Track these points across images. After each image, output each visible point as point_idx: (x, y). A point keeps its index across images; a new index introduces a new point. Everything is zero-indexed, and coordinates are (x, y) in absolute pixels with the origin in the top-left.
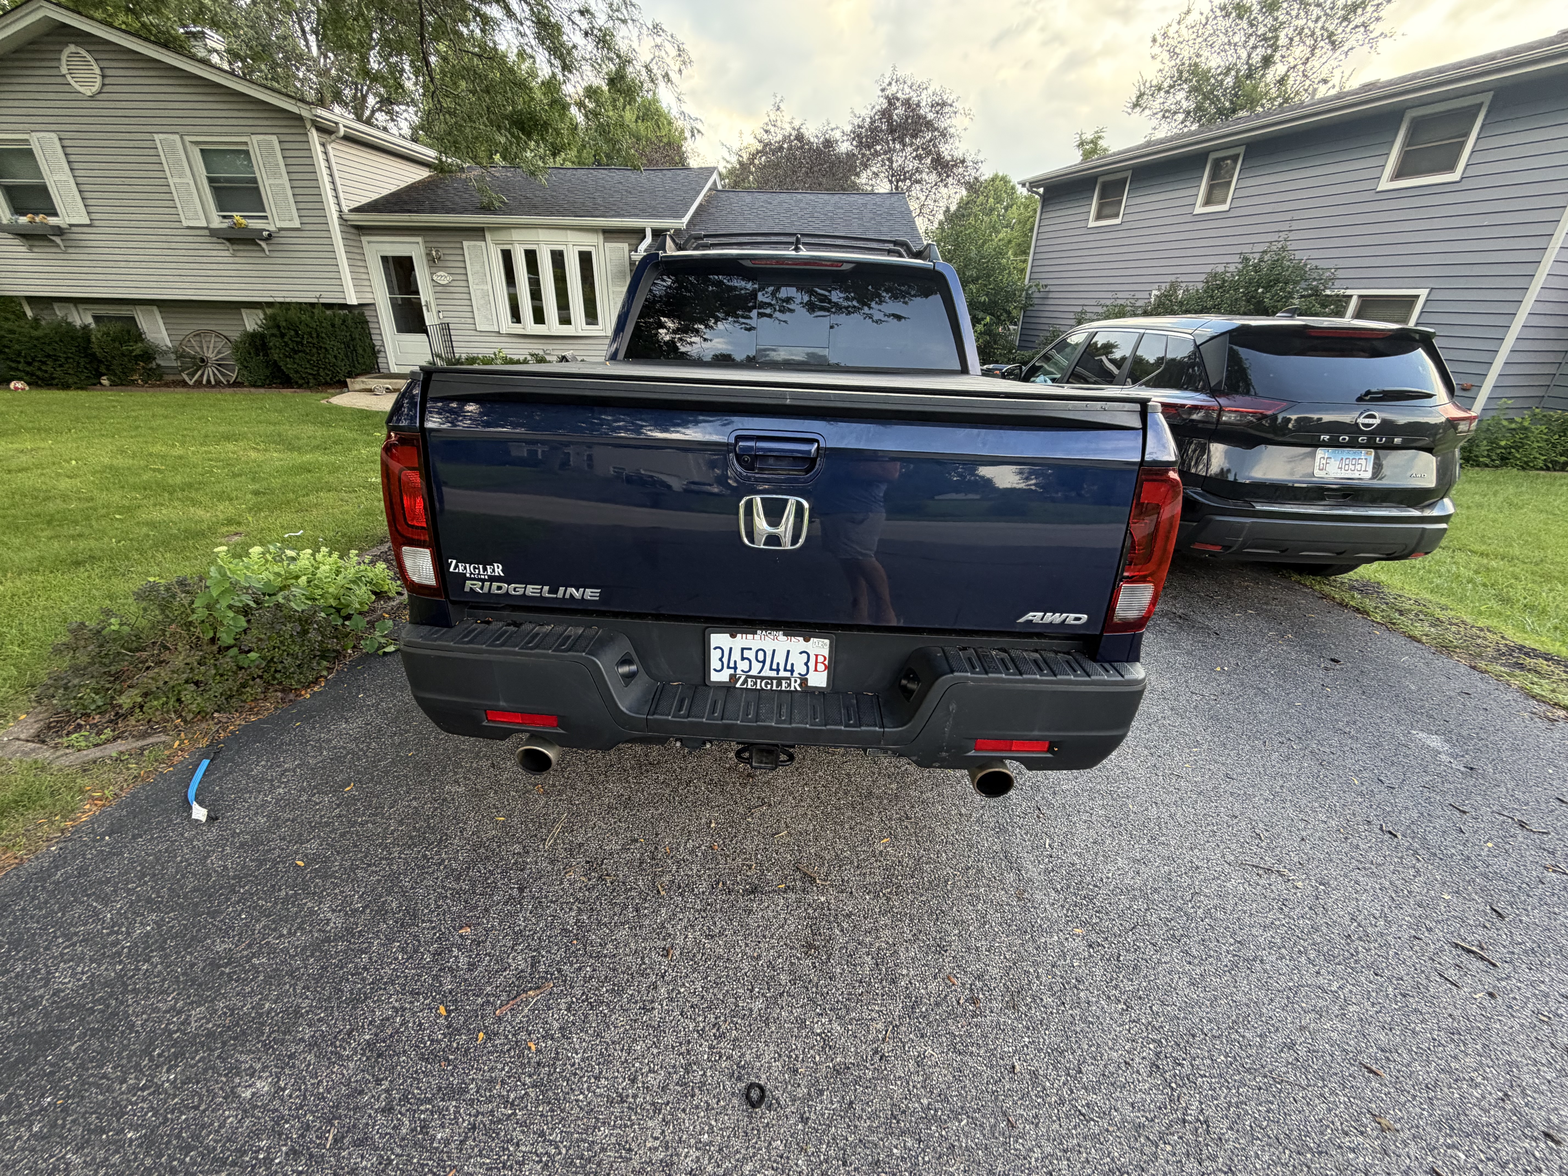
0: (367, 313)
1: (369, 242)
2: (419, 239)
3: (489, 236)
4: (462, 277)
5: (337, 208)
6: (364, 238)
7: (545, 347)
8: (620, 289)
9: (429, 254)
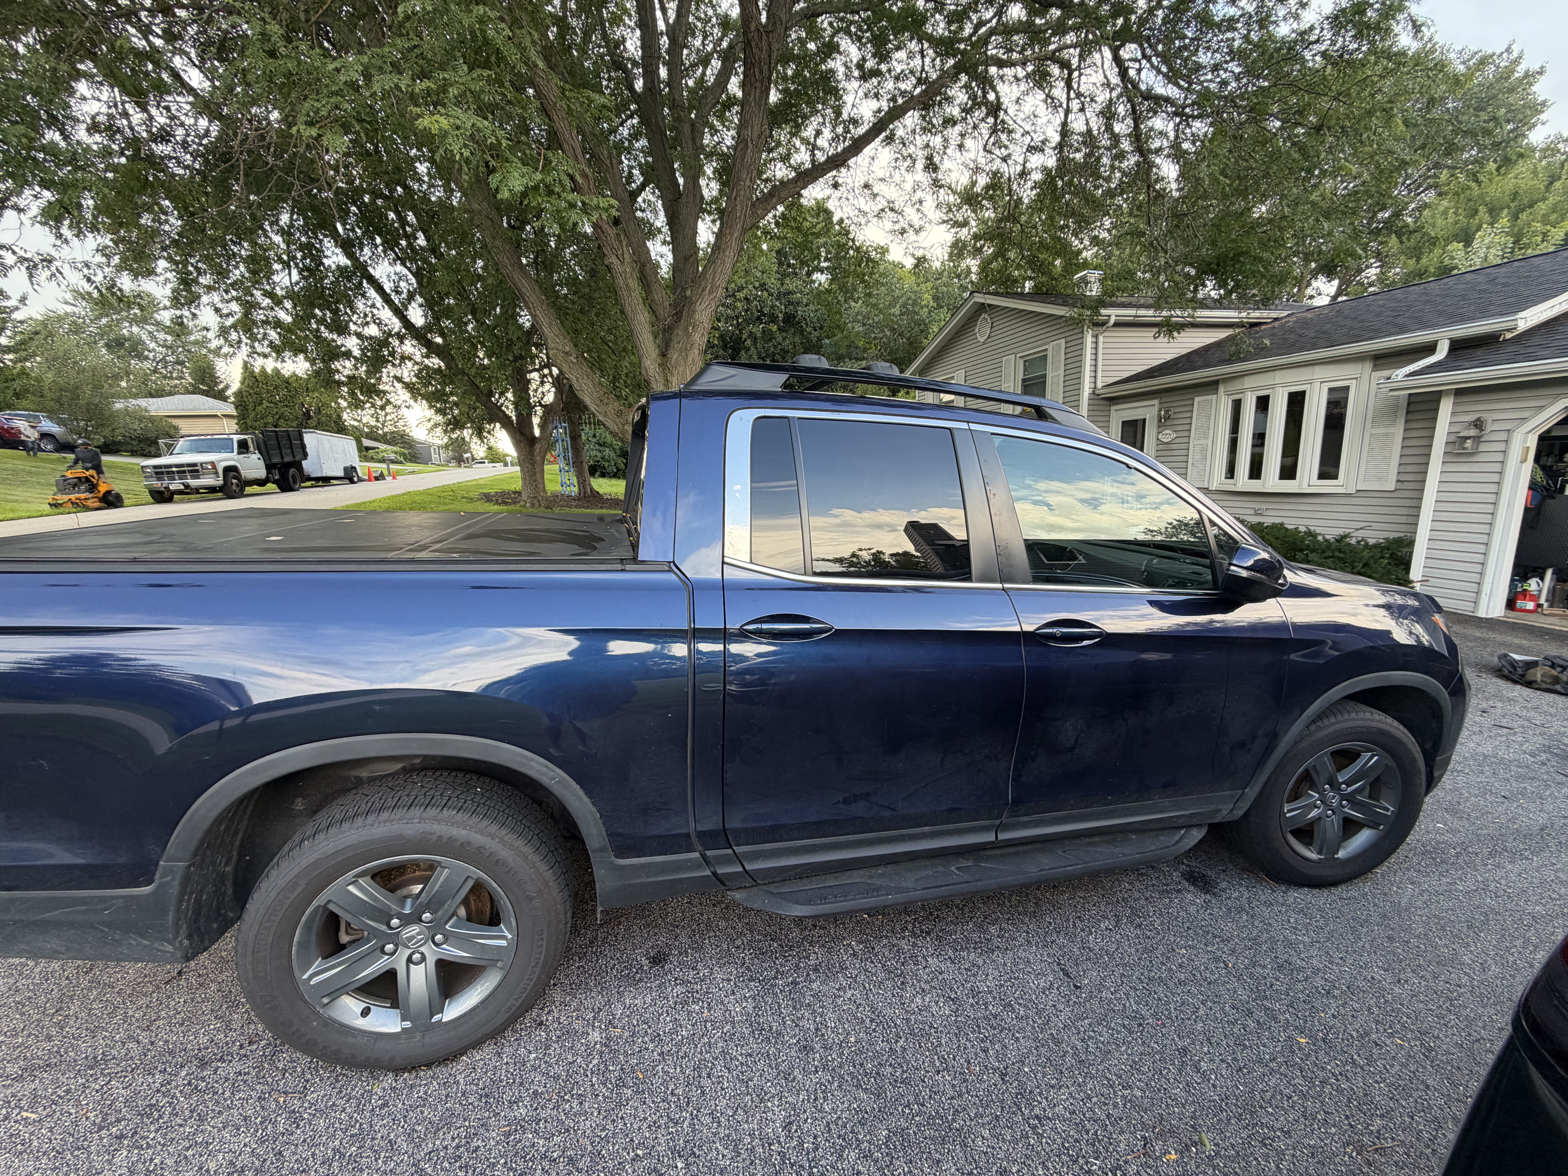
1: (1117, 410)
2: (1156, 402)
3: (1222, 389)
4: (1186, 434)
5: (1092, 385)
6: (1113, 408)
7: (1257, 506)
8: (1384, 430)
9: (1159, 415)
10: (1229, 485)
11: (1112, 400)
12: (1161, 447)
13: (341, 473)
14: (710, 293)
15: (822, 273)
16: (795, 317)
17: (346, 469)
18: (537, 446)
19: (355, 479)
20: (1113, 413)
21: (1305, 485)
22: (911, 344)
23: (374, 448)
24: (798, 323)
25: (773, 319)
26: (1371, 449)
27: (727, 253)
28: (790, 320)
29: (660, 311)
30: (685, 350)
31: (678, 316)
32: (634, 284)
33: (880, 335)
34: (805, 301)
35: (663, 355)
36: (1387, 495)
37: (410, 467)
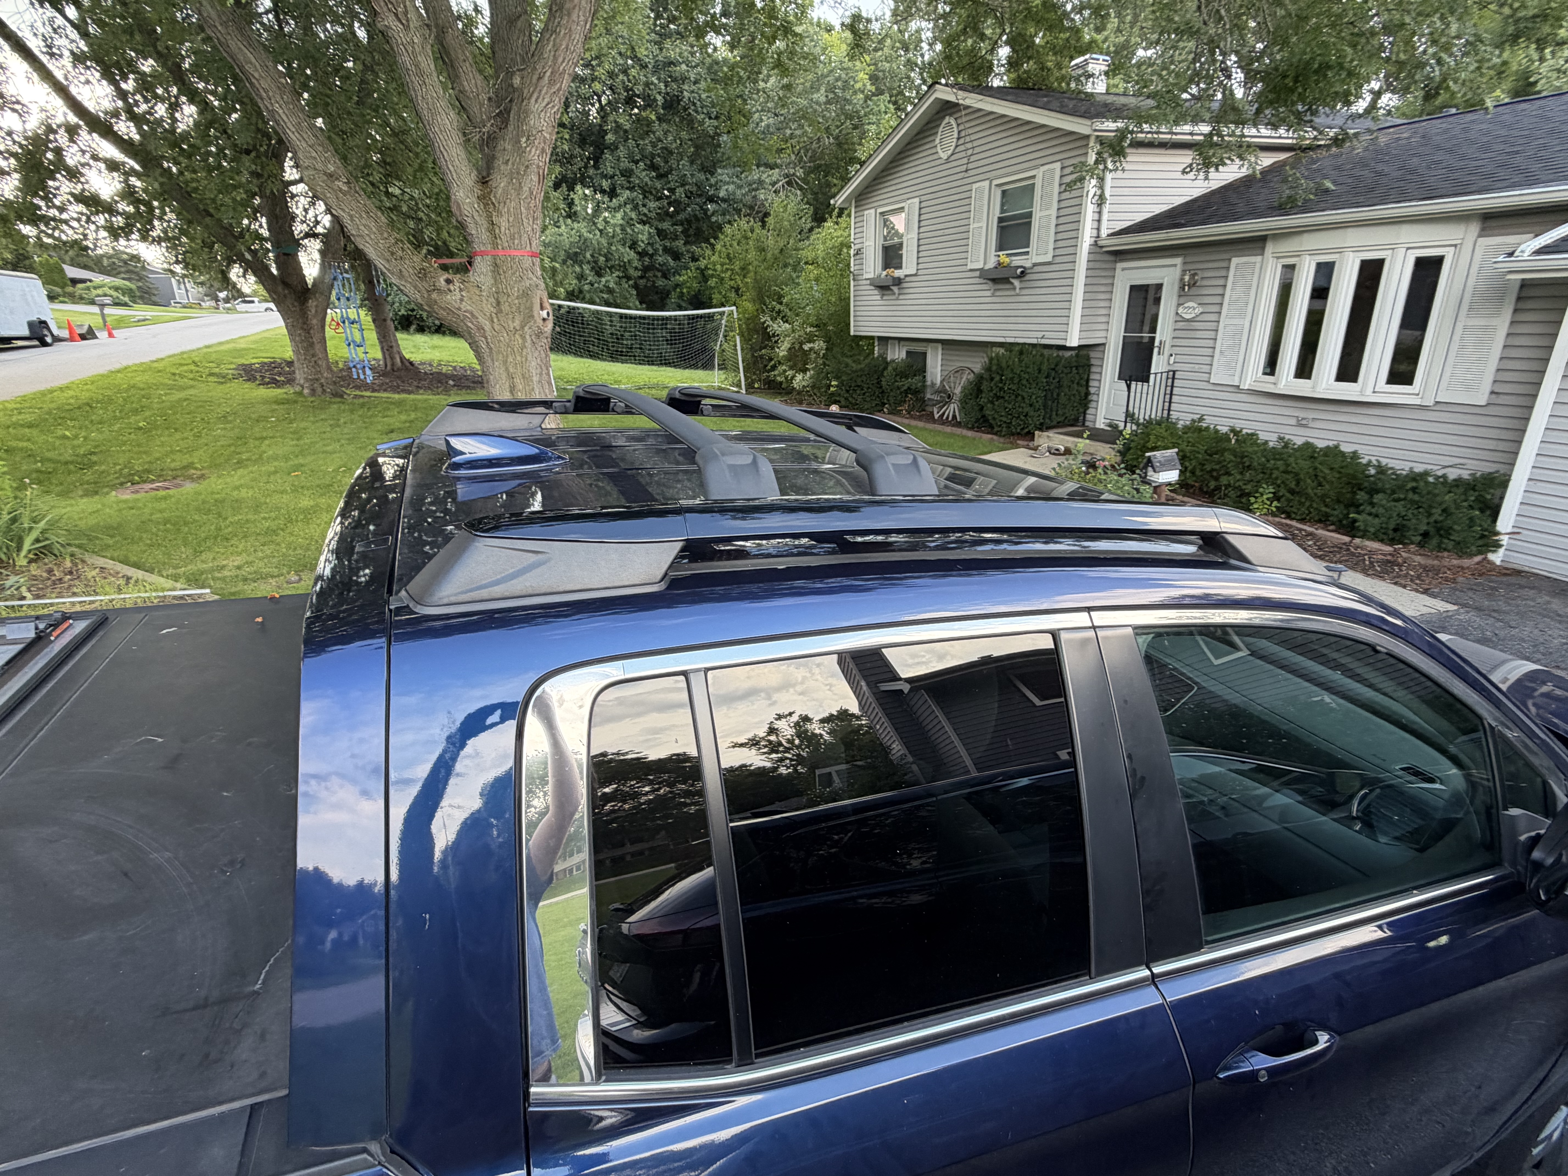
0: (1092, 354)
1: (1123, 269)
2: (1178, 261)
3: (1270, 248)
4: (1215, 308)
5: (1095, 233)
6: (1120, 266)
7: (1301, 414)
8: (1482, 322)
9: (1182, 280)
10: (1267, 384)
11: (1119, 255)
12: (1181, 325)
13: (26, 332)
14: (551, 82)
15: (718, 33)
16: (679, 101)
17: (31, 325)
18: (312, 303)
19: (49, 340)
20: (1118, 271)
21: (1370, 390)
22: (839, 145)
23: (83, 281)
24: (685, 109)
25: (650, 103)
26: (1462, 347)
27: (574, 17)
28: (673, 103)
29: (475, 109)
30: (517, 177)
31: (503, 117)
32: (428, 63)
33: (798, 132)
34: (693, 77)
35: (484, 181)
36: (1478, 411)
37: (141, 311)
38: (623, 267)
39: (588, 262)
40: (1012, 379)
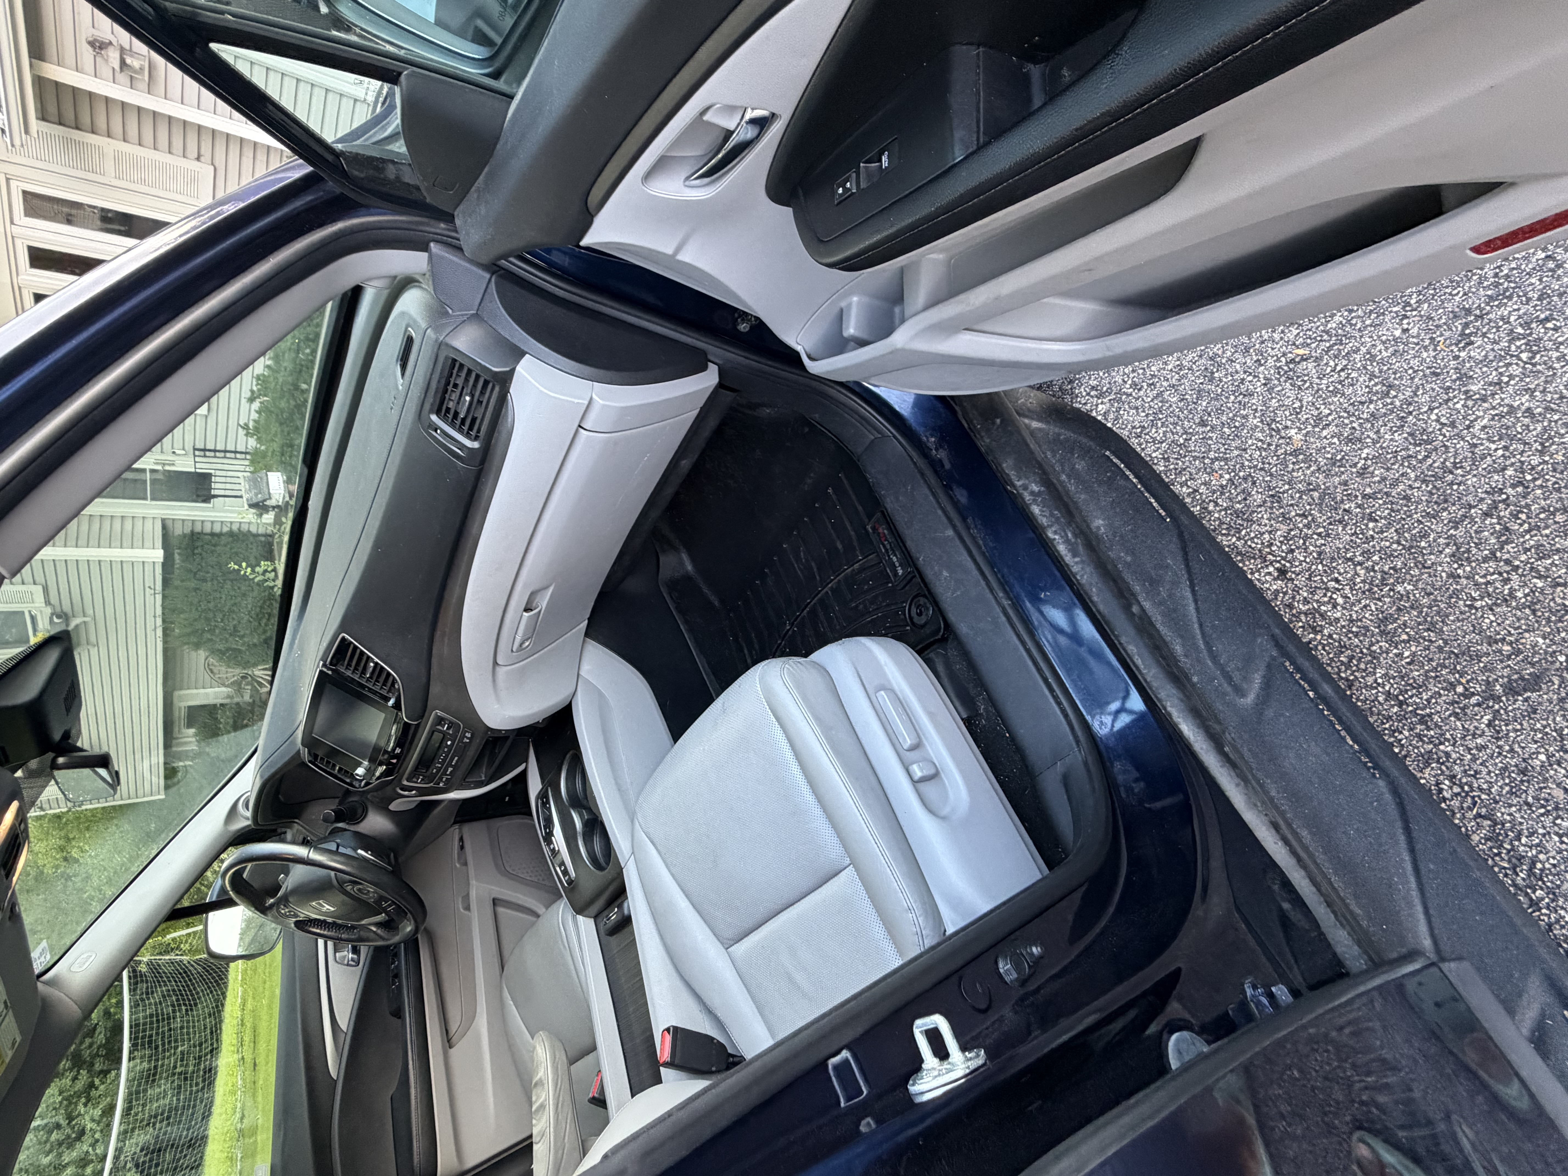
8: (109, 162)
26: (143, 182)
38: (70, 1101)
39: (60, 1155)
40: (207, 619)
